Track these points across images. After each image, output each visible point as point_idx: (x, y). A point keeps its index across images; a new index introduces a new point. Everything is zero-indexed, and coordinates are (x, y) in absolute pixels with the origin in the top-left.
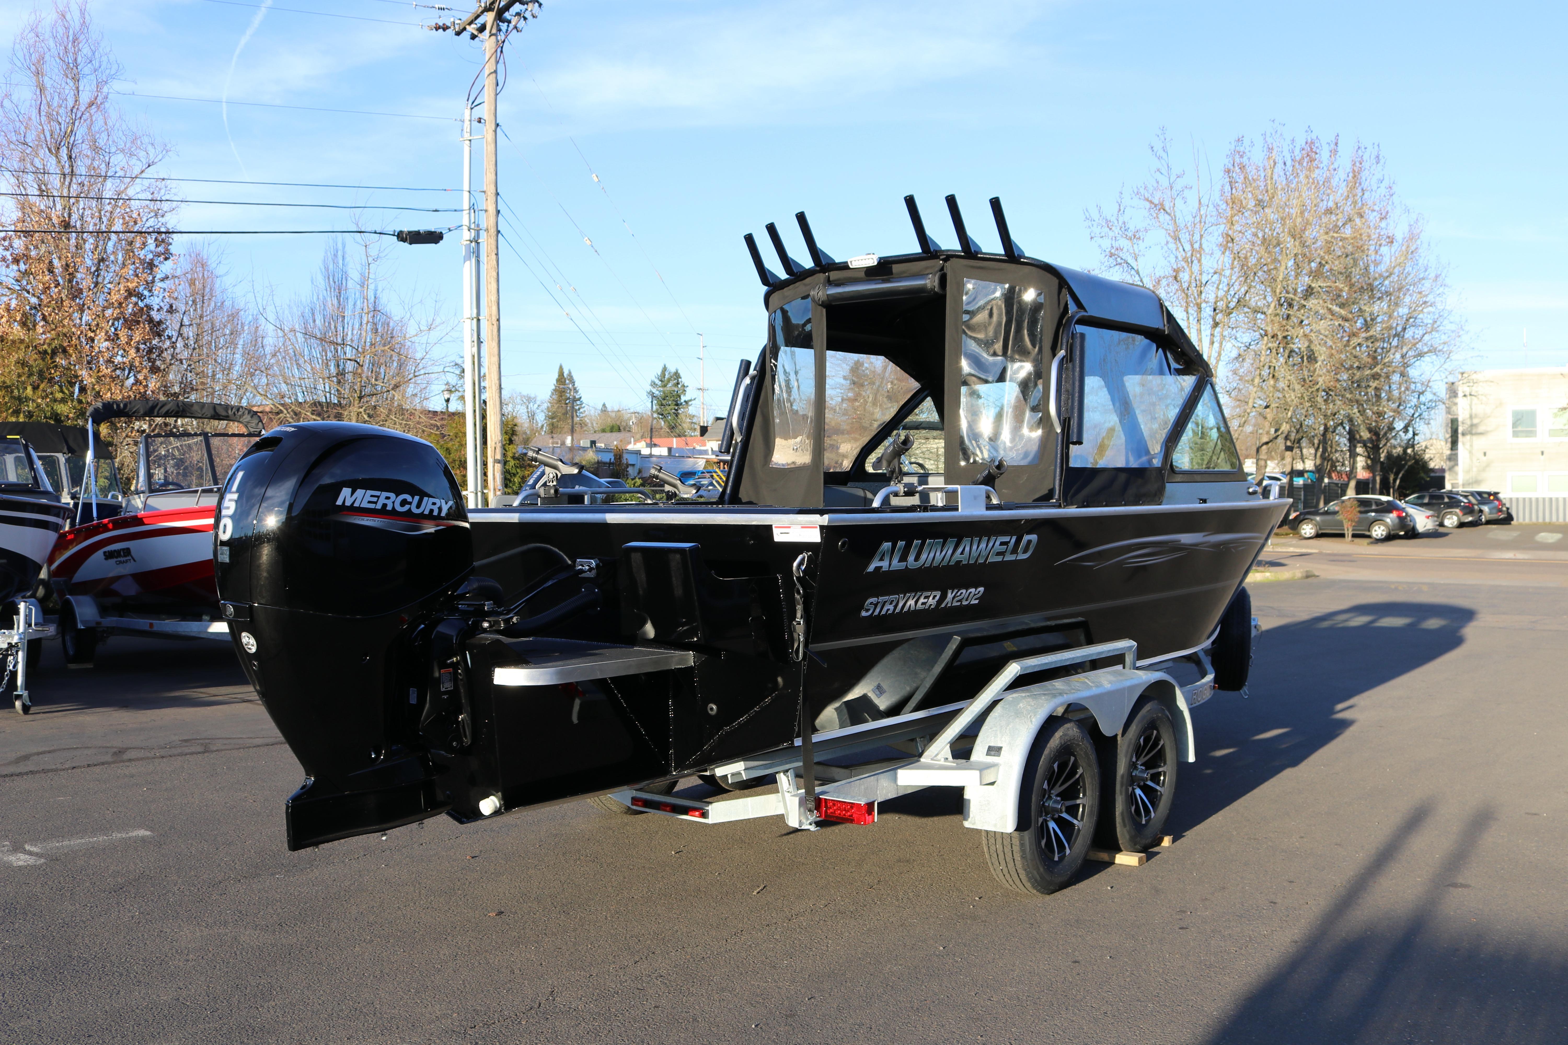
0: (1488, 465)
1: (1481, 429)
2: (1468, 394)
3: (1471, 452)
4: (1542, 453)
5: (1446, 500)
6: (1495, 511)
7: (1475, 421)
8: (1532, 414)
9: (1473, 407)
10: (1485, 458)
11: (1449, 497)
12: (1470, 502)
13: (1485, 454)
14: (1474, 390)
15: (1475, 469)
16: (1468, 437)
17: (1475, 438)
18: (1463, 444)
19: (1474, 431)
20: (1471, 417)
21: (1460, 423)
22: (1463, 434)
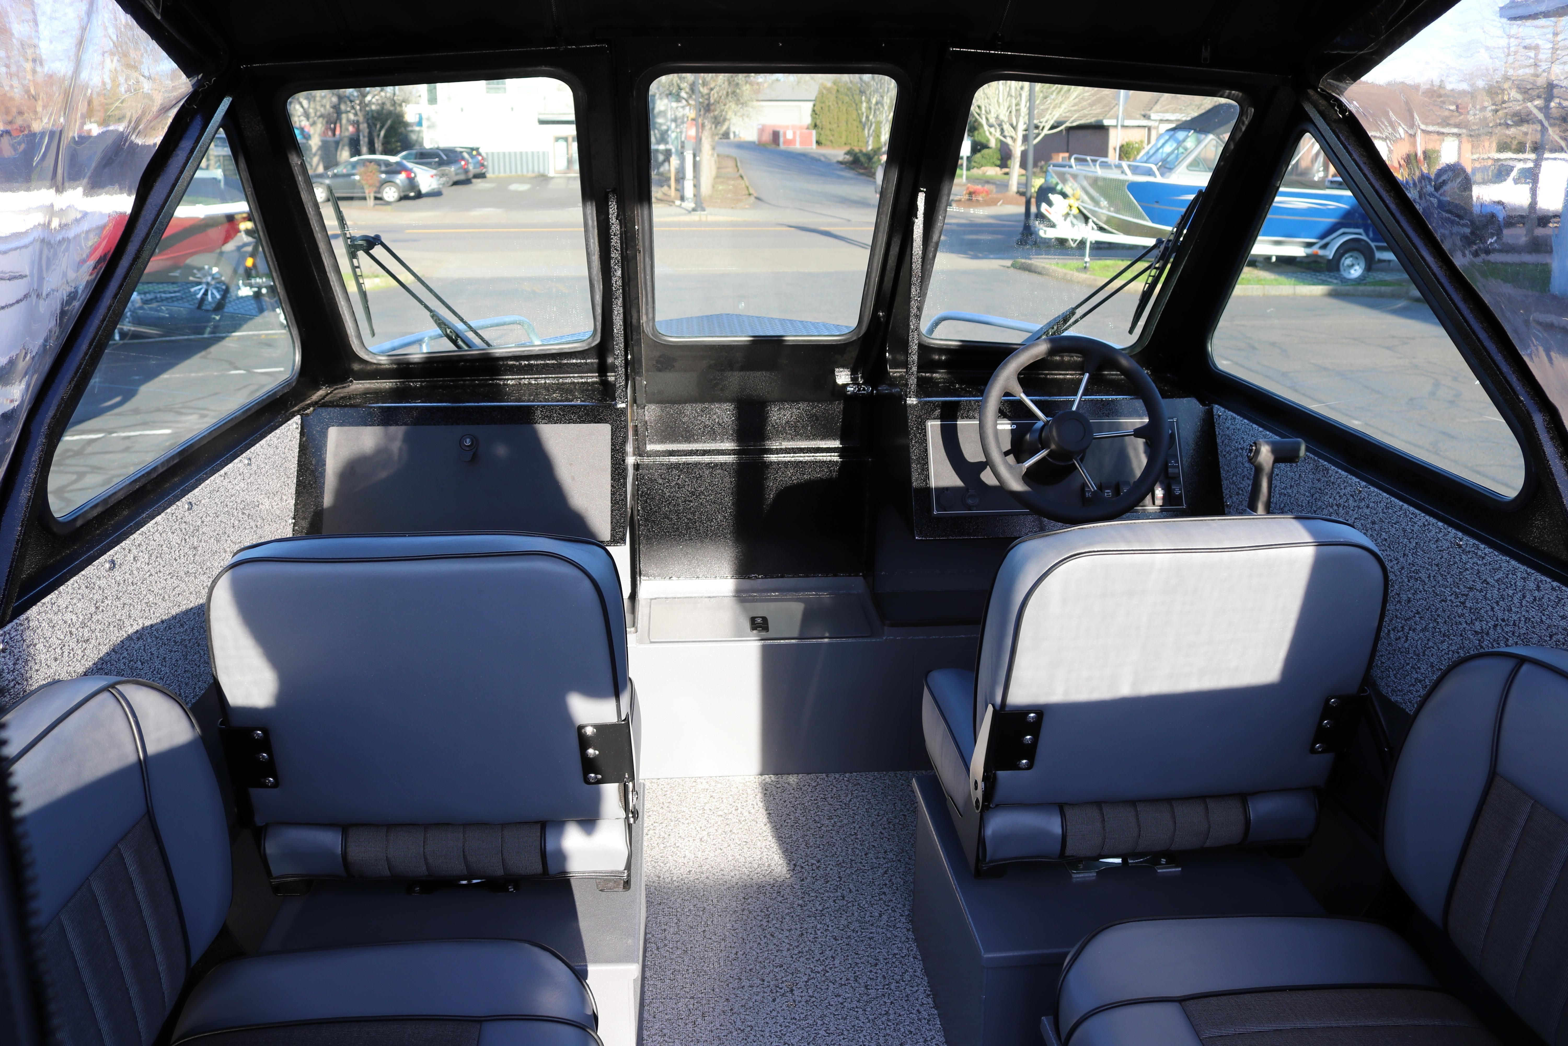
6: (478, 166)
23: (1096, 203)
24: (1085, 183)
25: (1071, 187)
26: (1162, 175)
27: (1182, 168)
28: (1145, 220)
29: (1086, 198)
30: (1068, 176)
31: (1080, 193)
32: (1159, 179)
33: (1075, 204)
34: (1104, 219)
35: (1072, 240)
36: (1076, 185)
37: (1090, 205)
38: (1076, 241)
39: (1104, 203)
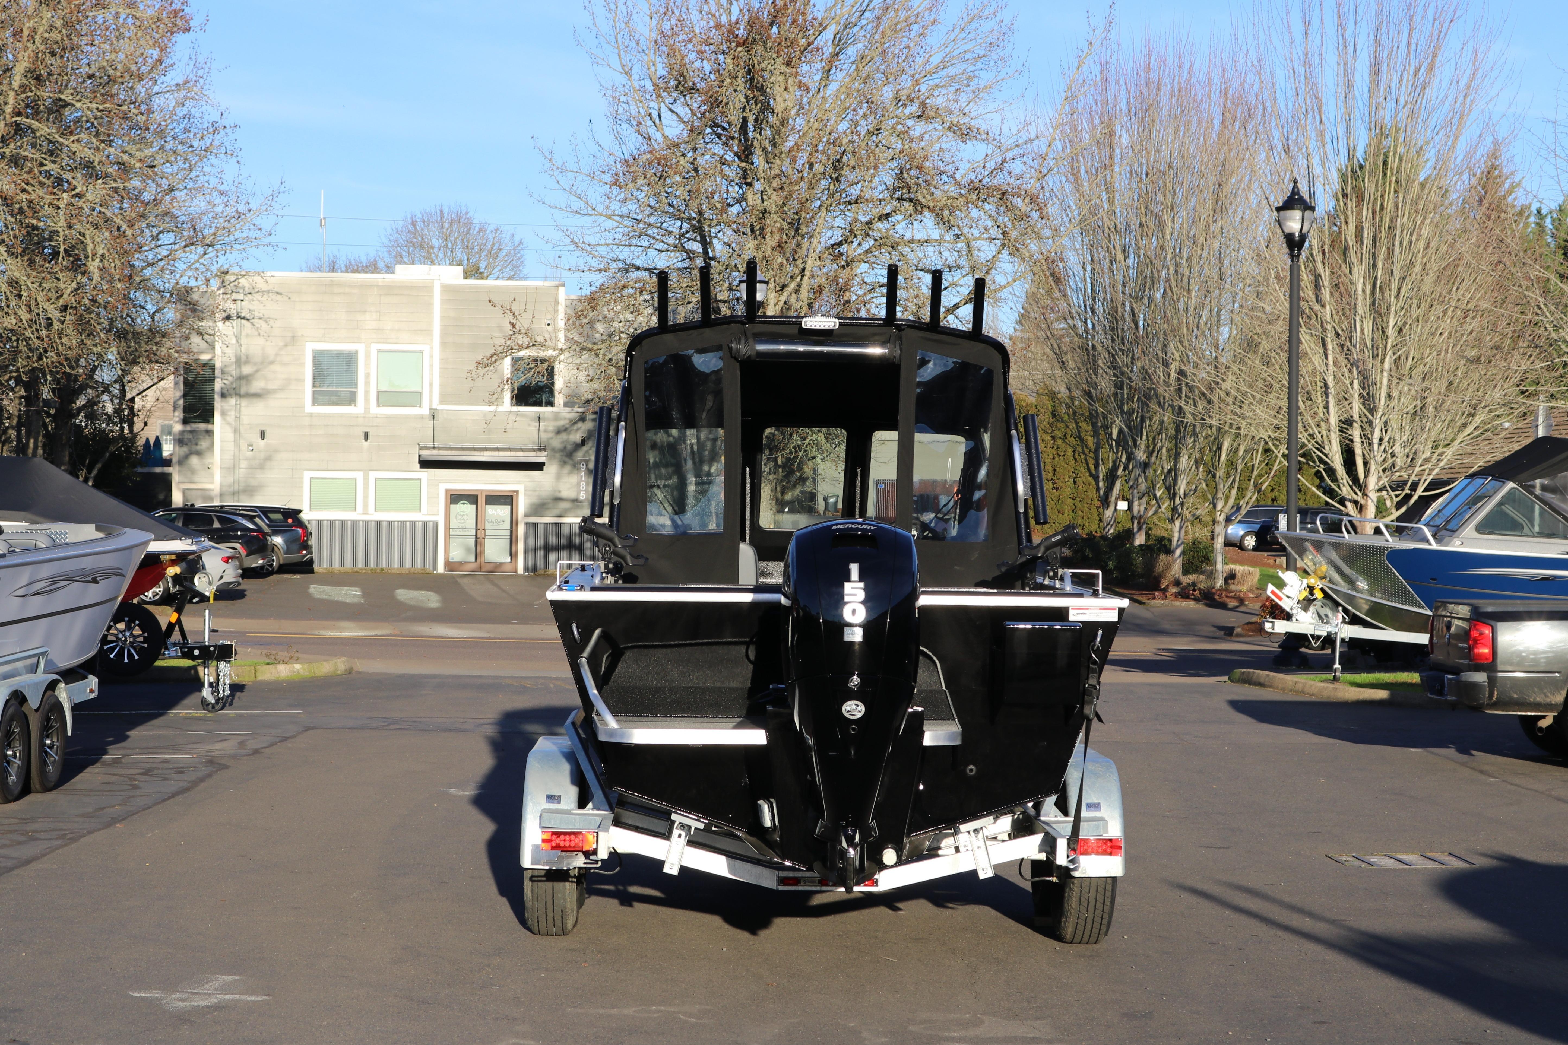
0: (268, 459)
1: (257, 385)
2: (233, 313)
3: (236, 431)
4: (366, 436)
5: (216, 525)
6: (295, 547)
7: (246, 370)
8: (349, 360)
9: (243, 341)
10: (262, 443)
11: (221, 520)
12: (259, 530)
13: (263, 435)
14: (245, 307)
15: (244, 464)
16: (232, 401)
17: (244, 402)
18: (223, 414)
19: (243, 391)
20: (239, 362)
21: (217, 373)
22: (223, 395)
23: (1351, 583)
24: (1334, 556)
25: (1312, 560)
26: (1438, 541)
27: (1469, 531)
28: (1420, 607)
29: (1337, 577)
30: (1308, 545)
31: (1325, 568)
32: (1434, 546)
33: (1318, 584)
34: (1366, 607)
35: (1312, 636)
36: (1319, 558)
37: (1343, 587)
38: (1319, 637)
39: (1363, 584)
